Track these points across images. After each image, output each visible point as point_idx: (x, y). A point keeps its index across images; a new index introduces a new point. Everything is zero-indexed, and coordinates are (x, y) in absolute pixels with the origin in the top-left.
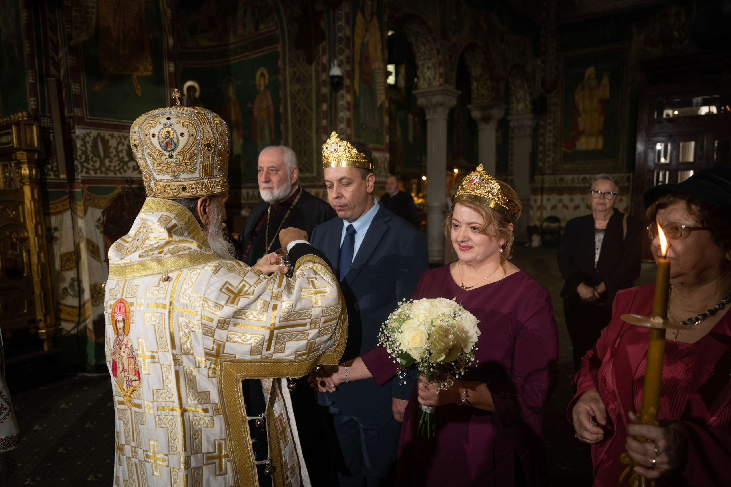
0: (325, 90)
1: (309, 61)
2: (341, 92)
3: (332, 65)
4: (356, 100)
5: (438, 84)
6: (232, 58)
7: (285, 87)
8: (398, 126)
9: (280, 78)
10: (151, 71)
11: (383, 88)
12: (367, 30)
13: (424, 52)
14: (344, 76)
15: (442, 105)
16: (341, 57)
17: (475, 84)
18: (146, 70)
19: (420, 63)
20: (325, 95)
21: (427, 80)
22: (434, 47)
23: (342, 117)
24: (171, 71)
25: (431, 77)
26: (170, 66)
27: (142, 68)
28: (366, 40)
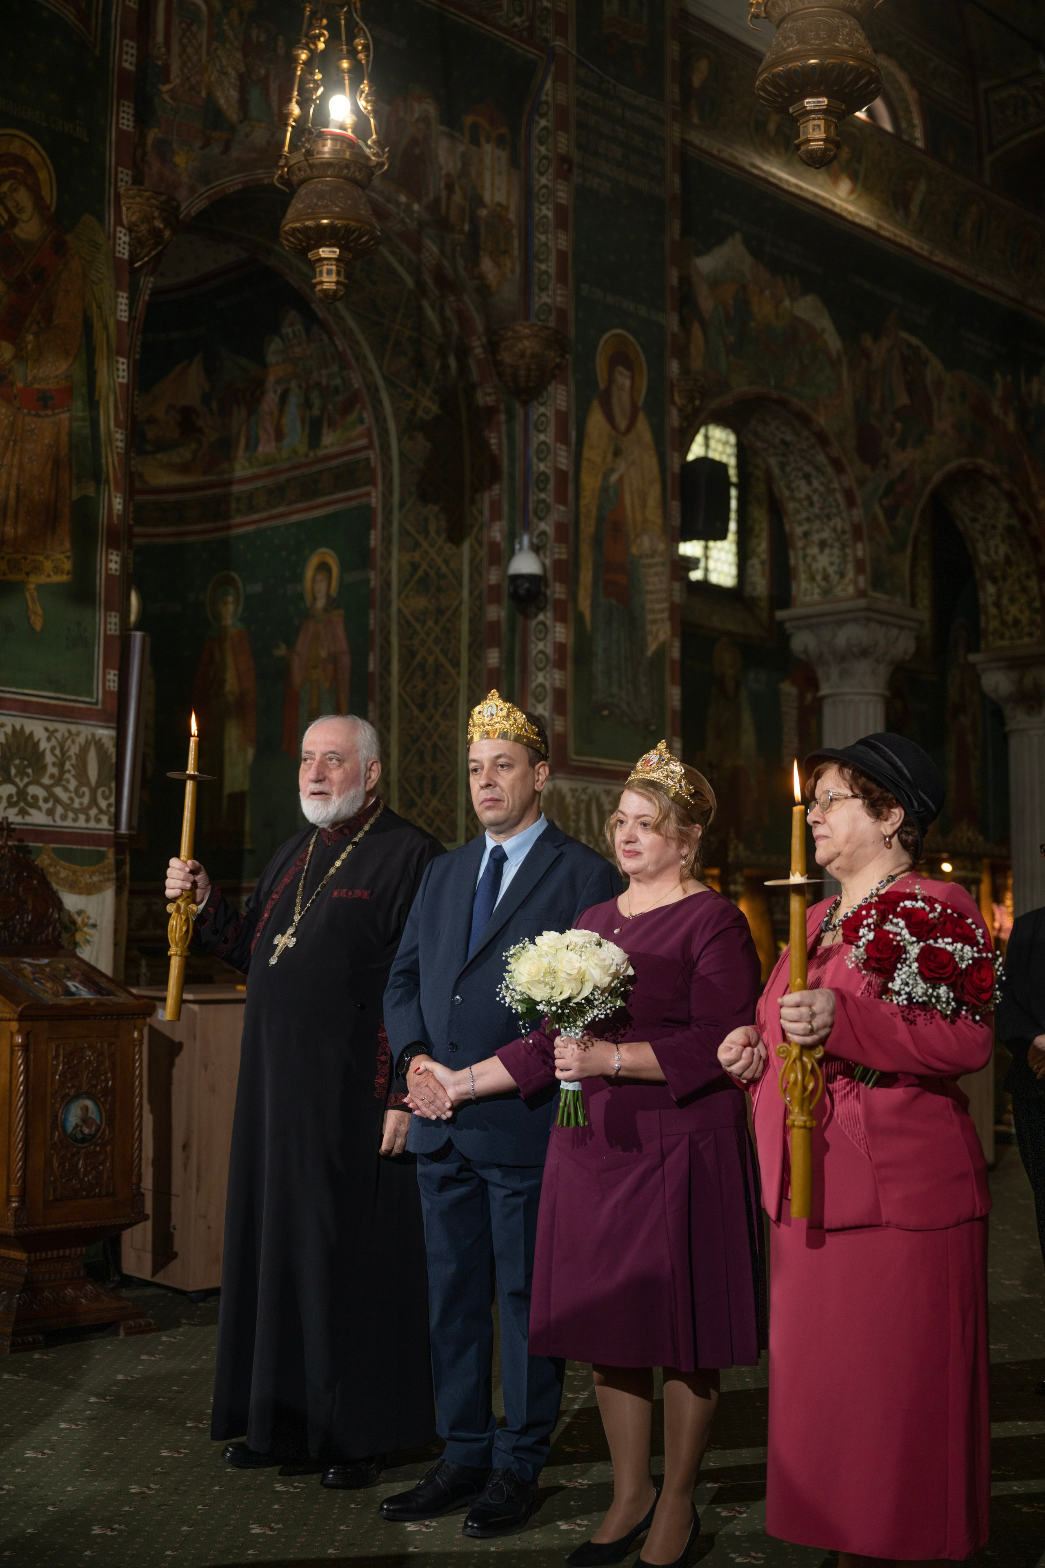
0: (494, 613)
1: (456, 535)
2: (541, 617)
3: (517, 546)
4: (582, 638)
5: (851, 590)
6: (238, 520)
7: (386, 603)
8: (747, 719)
9: (374, 579)
10: (68, 573)
11: (665, 605)
12: (617, 453)
13: (808, 497)
14: (550, 575)
15: (864, 653)
16: (543, 526)
17: (991, 589)
18: (57, 570)
19: (799, 531)
20: (494, 626)
21: (819, 577)
22: (836, 485)
23: (542, 685)
24: (113, 572)
25: (831, 570)
26: (111, 561)
27: (48, 565)
28: (614, 478)
